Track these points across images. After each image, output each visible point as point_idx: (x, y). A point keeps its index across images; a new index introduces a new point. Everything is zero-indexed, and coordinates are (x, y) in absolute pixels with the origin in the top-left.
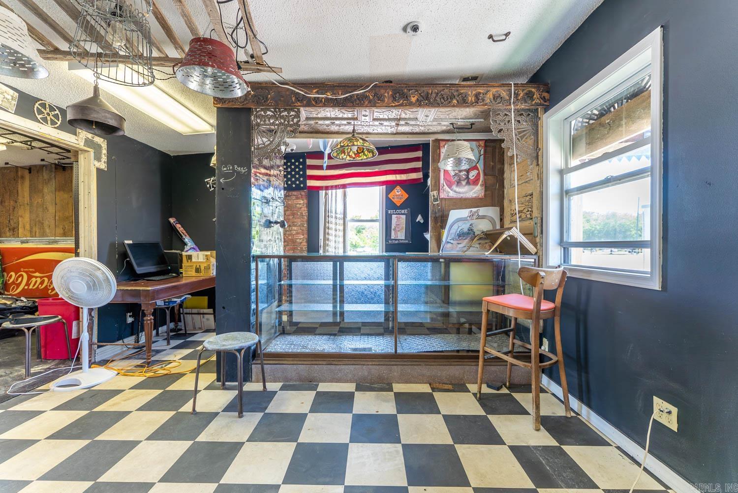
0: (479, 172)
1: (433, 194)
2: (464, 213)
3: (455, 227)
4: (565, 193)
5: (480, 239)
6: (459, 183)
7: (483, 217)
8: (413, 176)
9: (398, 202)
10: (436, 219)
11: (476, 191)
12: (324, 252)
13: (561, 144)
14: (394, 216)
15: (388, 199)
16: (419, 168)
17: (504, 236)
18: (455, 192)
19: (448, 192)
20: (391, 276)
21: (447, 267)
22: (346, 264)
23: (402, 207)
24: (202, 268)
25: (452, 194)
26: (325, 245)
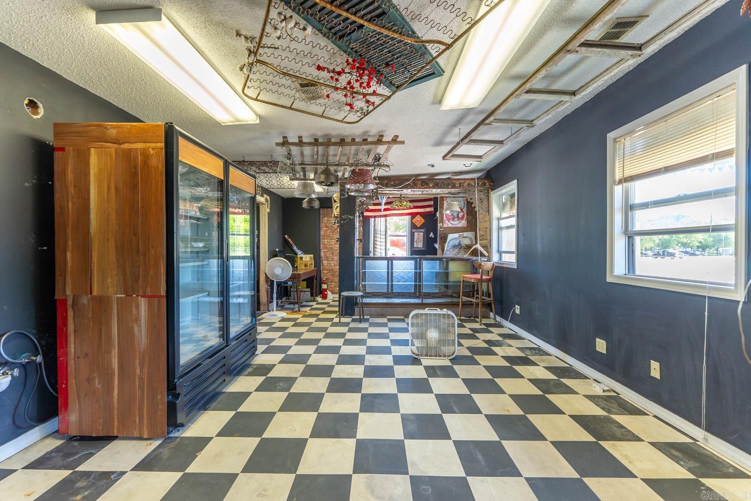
0: (464, 214)
1: (439, 225)
2: (456, 235)
3: (451, 242)
4: (500, 229)
5: (465, 248)
6: (453, 219)
7: (466, 237)
8: (428, 210)
9: (418, 225)
10: (441, 238)
11: (463, 223)
12: (374, 254)
13: (498, 205)
14: (416, 233)
15: (412, 222)
16: (431, 205)
17: (473, 248)
18: (452, 224)
19: (448, 224)
20: (418, 268)
21: (447, 262)
22: (394, 262)
23: (421, 228)
24: (308, 264)
25: (450, 225)
26: (374, 251)
